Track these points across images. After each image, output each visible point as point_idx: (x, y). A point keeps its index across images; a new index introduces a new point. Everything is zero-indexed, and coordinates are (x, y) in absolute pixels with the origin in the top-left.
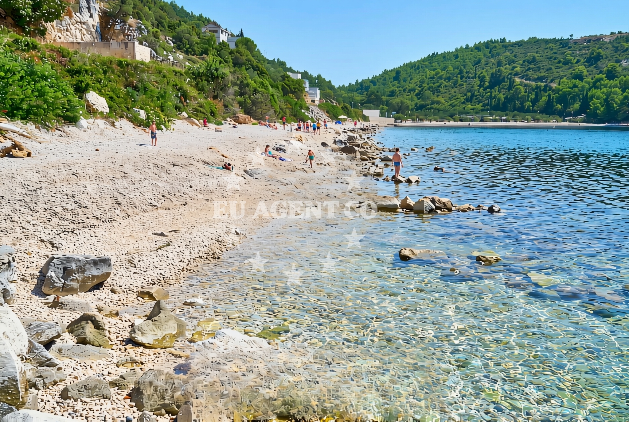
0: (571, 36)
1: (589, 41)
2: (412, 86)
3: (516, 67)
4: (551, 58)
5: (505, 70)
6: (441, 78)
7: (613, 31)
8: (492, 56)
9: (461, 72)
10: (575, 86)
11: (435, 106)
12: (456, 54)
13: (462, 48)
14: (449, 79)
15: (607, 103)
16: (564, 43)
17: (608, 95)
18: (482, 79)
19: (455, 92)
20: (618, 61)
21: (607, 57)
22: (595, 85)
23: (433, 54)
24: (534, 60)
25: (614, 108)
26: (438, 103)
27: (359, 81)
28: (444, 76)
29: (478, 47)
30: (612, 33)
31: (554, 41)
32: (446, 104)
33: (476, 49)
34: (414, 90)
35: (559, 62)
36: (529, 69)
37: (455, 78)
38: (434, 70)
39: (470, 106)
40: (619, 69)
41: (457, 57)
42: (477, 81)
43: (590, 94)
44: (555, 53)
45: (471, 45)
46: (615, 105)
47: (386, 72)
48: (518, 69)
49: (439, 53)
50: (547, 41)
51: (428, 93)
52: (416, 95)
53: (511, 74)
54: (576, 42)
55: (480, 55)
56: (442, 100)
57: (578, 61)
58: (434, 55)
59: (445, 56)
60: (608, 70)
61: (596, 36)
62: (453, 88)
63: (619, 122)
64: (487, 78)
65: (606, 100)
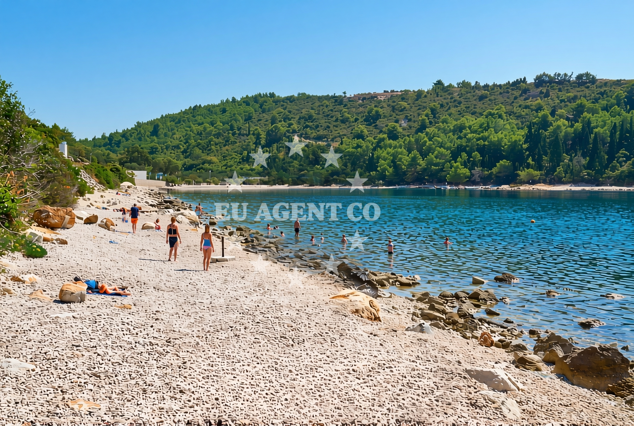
0: (345, 93)
1: (364, 99)
2: (176, 142)
3: (292, 124)
4: (328, 115)
5: (282, 127)
6: (210, 133)
7: (387, 90)
8: (264, 112)
9: (232, 128)
10: (358, 146)
11: (206, 166)
12: (223, 108)
13: (227, 101)
14: (218, 135)
15: (394, 163)
16: (338, 100)
17: (395, 156)
18: (258, 137)
19: (227, 150)
20: (397, 121)
21: (385, 116)
22: (379, 145)
23: (196, 106)
24: (310, 118)
25: (402, 169)
26: (210, 162)
27: (107, 135)
28: (213, 133)
29: (246, 101)
30: (385, 91)
31: (327, 98)
32: (220, 165)
33: (244, 102)
34: (178, 147)
35: (337, 120)
36: (307, 127)
37: (226, 134)
38: (199, 124)
39: (247, 166)
40: (400, 130)
41: (224, 111)
42: (253, 138)
43: (376, 154)
44: (332, 110)
45: (238, 99)
46: (403, 167)
47: (139, 125)
48: (295, 126)
49: (202, 106)
50: (320, 98)
51: (197, 151)
52: (183, 152)
53: (288, 131)
54: (350, 99)
55: (251, 109)
56: (215, 159)
57: (356, 120)
58: (196, 109)
59: (210, 109)
60: (389, 130)
61: (369, 94)
62: (225, 146)
63: (408, 184)
64: (263, 136)
65: (393, 161)
